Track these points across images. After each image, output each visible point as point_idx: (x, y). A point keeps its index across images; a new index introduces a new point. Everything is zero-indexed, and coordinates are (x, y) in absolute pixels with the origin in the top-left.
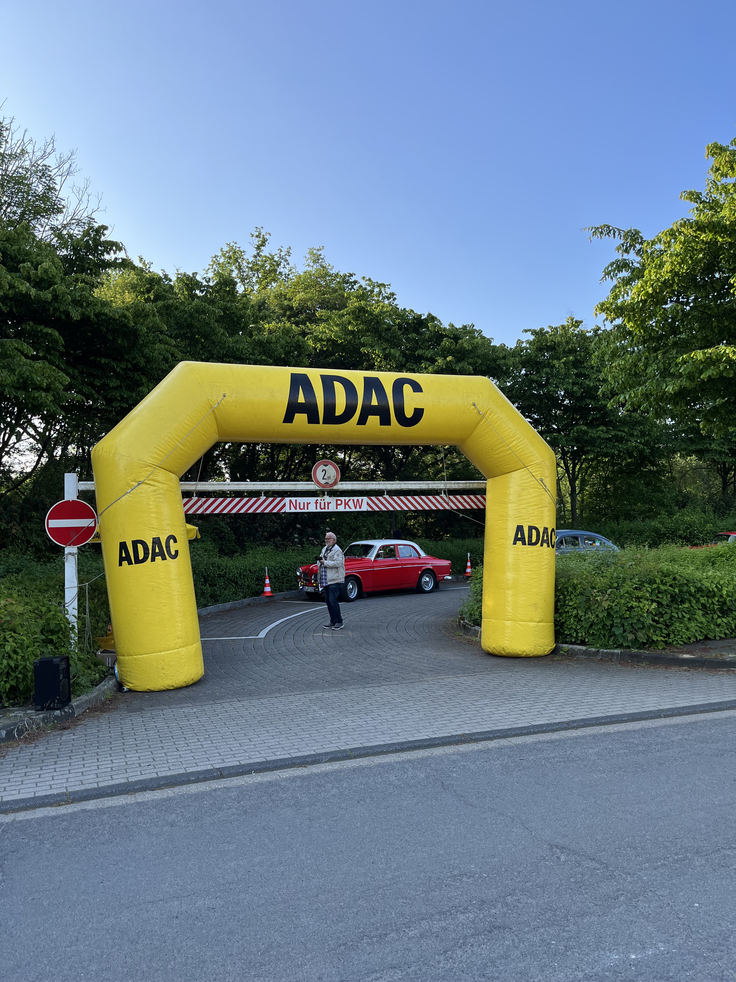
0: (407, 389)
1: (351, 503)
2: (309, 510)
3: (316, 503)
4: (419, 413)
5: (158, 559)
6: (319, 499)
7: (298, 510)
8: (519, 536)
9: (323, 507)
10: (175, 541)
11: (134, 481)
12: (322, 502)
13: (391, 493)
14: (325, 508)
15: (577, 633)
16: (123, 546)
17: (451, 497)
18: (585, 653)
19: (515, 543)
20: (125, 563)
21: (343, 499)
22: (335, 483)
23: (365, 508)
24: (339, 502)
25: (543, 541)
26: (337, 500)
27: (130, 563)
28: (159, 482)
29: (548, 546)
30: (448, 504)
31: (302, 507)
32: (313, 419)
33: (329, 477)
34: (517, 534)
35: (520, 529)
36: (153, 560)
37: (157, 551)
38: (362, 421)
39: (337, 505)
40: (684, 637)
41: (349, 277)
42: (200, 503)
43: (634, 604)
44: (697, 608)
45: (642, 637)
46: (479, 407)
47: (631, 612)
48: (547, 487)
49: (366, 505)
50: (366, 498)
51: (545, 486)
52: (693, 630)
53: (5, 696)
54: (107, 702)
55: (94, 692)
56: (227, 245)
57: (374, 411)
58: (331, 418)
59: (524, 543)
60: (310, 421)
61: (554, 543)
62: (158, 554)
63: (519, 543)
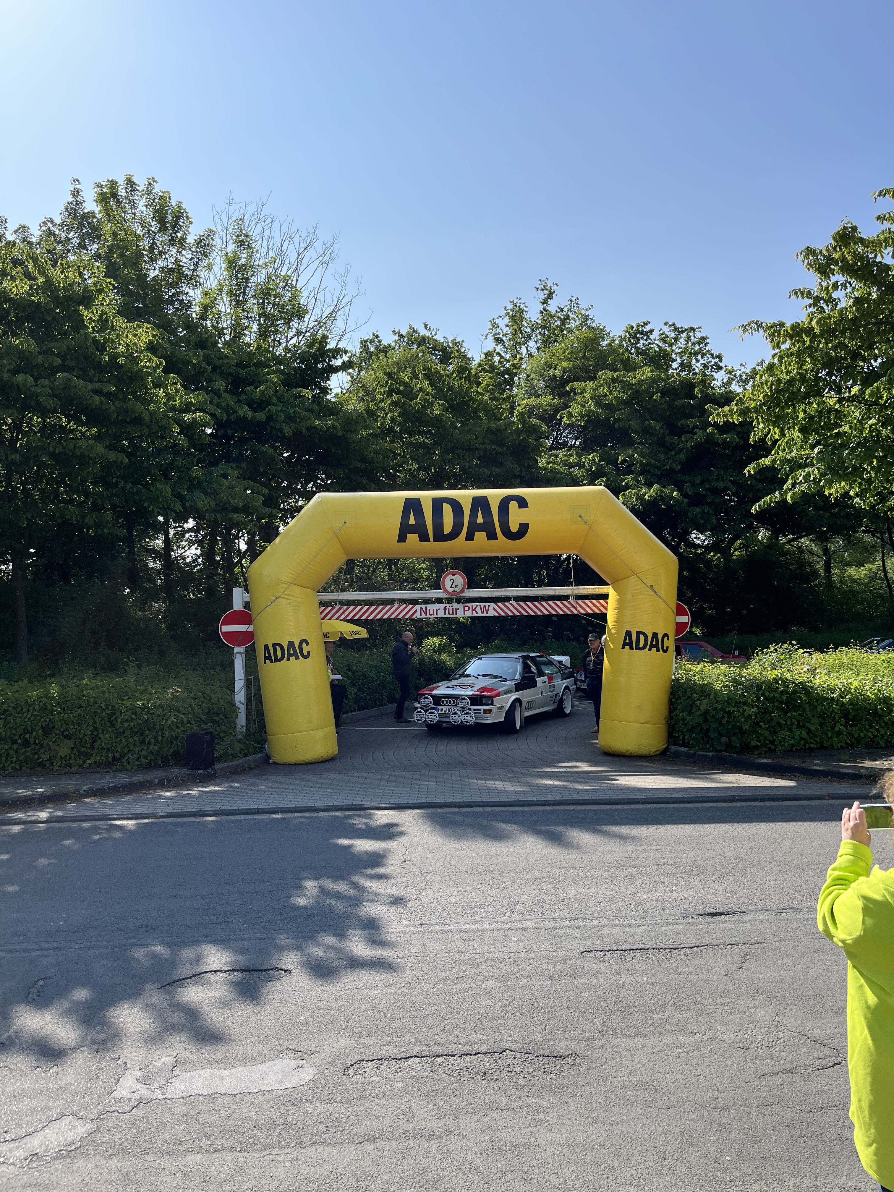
0: (513, 505)
1: (478, 609)
2: (438, 616)
3: (445, 609)
4: (524, 528)
5: (292, 658)
6: (448, 605)
7: (429, 616)
8: (627, 641)
9: (451, 612)
10: (308, 644)
11: (273, 596)
12: (451, 609)
13: (518, 599)
14: (453, 614)
15: (684, 736)
16: (266, 647)
17: (580, 602)
18: (687, 754)
19: (623, 648)
20: (268, 661)
21: (470, 605)
22: (462, 591)
23: (492, 613)
24: (467, 608)
25: (652, 646)
26: (464, 607)
27: (271, 662)
28: (293, 596)
29: (658, 651)
30: (575, 608)
31: (431, 613)
32: (424, 538)
33: (457, 586)
34: (625, 640)
35: (628, 634)
36: (288, 659)
37: (292, 652)
38: (470, 537)
39: (465, 611)
40: (786, 744)
41: (642, 326)
42: (342, 610)
43: (733, 709)
44: (813, 716)
45: (736, 742)
46: (585, 519)
47: (728, 717)
48: (658, 593)
49: (492, 610)
50: (493, 604)
51: (656, 593)
52: (797, 737)
53: (170, 758)
54: (251, 769)
55: (241, 761)
56: (511, 302)
57: (480, 528)
58: (440, 536)
59: (631, 648)
60: (421, 540)
61: (668, 647)
62: (292, 655)
63: (627, 647)
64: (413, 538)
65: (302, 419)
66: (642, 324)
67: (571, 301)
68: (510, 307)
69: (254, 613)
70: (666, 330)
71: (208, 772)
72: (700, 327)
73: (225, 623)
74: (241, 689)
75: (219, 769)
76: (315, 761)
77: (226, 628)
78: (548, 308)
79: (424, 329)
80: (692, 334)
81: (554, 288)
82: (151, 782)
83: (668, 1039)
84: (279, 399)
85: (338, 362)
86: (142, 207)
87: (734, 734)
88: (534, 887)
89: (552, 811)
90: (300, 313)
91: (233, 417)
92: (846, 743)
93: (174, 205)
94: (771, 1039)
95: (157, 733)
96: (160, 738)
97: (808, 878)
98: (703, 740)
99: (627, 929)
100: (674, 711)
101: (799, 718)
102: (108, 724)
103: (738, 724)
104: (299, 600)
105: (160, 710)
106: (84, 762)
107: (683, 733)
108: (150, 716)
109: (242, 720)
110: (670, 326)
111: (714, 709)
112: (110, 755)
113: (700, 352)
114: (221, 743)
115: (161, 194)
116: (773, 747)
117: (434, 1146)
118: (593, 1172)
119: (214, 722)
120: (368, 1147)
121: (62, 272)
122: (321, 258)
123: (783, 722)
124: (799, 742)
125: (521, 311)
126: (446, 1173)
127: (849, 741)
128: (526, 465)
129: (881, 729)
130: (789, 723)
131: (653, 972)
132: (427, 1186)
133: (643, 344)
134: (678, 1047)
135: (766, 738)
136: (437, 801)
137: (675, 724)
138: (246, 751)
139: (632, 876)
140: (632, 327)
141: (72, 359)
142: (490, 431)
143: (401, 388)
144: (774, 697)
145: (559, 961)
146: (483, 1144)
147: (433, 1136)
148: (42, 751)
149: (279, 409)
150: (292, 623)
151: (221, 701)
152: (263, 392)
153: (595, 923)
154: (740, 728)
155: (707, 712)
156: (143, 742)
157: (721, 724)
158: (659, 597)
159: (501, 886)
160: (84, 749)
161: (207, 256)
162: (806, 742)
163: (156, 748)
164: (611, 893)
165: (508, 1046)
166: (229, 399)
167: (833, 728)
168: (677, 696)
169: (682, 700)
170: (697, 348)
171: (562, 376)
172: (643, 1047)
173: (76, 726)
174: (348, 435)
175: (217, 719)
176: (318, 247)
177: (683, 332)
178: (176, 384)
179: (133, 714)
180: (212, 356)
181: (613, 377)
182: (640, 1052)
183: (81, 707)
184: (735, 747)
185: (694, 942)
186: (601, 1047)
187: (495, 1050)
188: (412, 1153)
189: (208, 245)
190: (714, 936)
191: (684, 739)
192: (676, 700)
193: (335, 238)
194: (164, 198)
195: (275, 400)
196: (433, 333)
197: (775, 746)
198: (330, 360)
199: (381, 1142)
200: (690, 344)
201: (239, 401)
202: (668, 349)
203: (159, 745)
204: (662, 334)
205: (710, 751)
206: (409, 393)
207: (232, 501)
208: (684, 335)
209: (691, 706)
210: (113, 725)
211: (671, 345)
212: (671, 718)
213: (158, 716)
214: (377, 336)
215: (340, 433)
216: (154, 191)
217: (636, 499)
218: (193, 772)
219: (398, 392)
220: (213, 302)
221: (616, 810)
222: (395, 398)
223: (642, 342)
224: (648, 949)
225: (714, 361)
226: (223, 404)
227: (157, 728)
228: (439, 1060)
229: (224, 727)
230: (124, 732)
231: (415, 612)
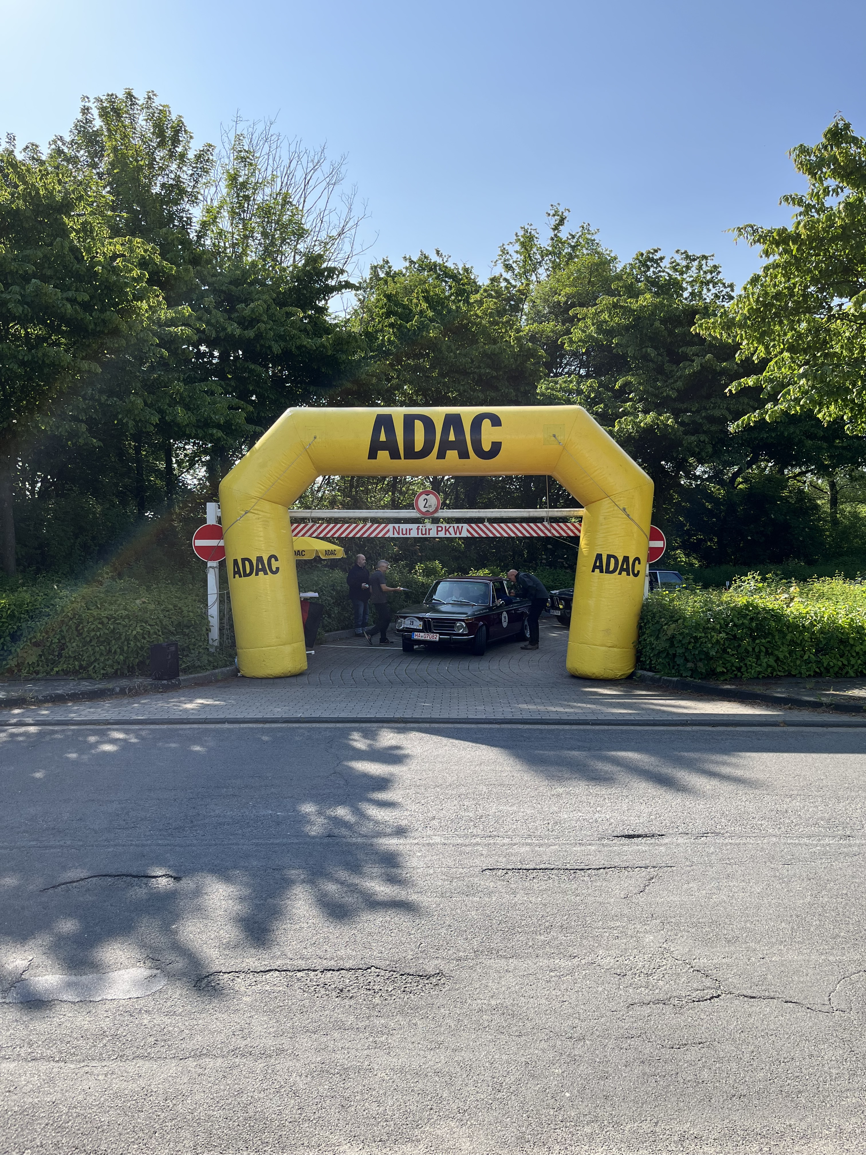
0: (486, 423)
1: (451, 530)
2: (411, 536)
3: (418, 529)
4: (496, 447)
5: (261, 573)
6: (421, 525)
7: (401, 536)
8: (598, 564)
9: (424, 533)
10: (276, 560)
11: (242, 510)
12: (424, 529)
13: (493, 521)
14: (426, 534)
15: (651, 661)
16: (236, 562)
17: (554, 525)
18: (652, 679)
19: (593, 571)
20: (237, 576)
21: (443, 525)
22: (436, 511)
23: (465, 534)
25: (622, 570)
26: (438, 527)
27: (240, 576)
28: (262, 511)
29: (628, 574)
30: (549, 531)
31: (404, 533)
32: (395, 455)
33: (430, 506)
34: (595, 563)
35: (599, 557)
36: (257, 574)
37: (260, 567)
38: (441, 455)
39: (438, 531)
40: (753, 672)
41: (653, 254)
42: (315, 528)
43: (700, 635)
44: (783, 644)
45: (702, 667)
46: (559, 438)
47: (695, 642)
48: (631, 516)
49: (465, 531)
50: (466, 525)
51: (628, 515)
52: (765, 665)
53: (136, 668)
54: (217, 681)
55: (208, 673)
56: (522, 228)
57: (452, 446)
58: (411, 453)
59: (601, 571)
60: (392, 458)
61: (638, 572)
62: (261, 570)
63: (597, 571)
64: (383, 455)
65: (292, 338)
66: (652, 251)
67: (583, 228)
68: (521, 233)
69: (225, 526)
70: (678, 258)
71: (172, 683)
72: (713, 255)
73: (199, 537)
74: (214, 603)
75: (184, 680)
76: (282, 675)
77: (199, 543)
78: (559, 234)
79: (436, 255)
80: (704, 262)
81: (566, 214)
82: (113, 690)
83: (543, 962)
84: (271, 317)
85: (332, 283)
86: (142, 122)
87: (701, 660)
88: (456, 802)
89: (498, 729)
90: (301, 233)
91: (222, 334)
92: (815, 672)
93: (174, 119)
94: (652, 967)
95: (123, 643)
96: (126, 648)
97: (739, 803)
98: (669, 665)
99: (537, 848)
100: (642, 635)
101: (767, 645)
102: (76, 633)
103: (705, 649)
104: (268, 515)
105: (126, 620)
106: (52, 669)
107: (650, 658)
108: (116, 626)
109: (215, 634)
110: (682, 254)
111: (681, 634)
112: (76, 663)
113: (711, 281)
114: (190, 655)
115: (161, 108)
116: (739, 674)
117: (260, 1065)
118: (418, 1102)
119: (185, 634)
120: (191, 1063)
121: (41, 179)
122: (328, 180)
123: (750, 649)
124: (766, 670)
125: (531, 238)
126: (262, 1095)
127: (817, 670)
128: (522, 389)
129: (851, 659)
130: (757, 650)
131: (550, 893)
132: (236, 1109)
133: (654, 272)
134: (551, 971)
135: (733, 665)
136: (386, 716)
137: (642, 649)
138: (215, 664)
139: (559, 795)
140: (642, 255)
141: (49, 268)
142: (485, 354)
143: (400, 310)
144: (743, 623)
145: (457, 878)
146: (312, 1066)
147: (264, 1054)
148: (10, 657)
149: (269, 327)
150: (261, 539)
151: (191, 614)
152: (253, 310)
153: (507, 841)
154: (707, 654)
155: (673, 637)
156: (110, 651)
157: (687, 649)
158: (632, 520)
159: (423, 801)
160: (51, 657)
161: (207, 172)
162: (774, 669)
163: (121, 657)
164: (532, 811)
165: (374, 963)
166: (219, 316)
167: (802, 657)
168: (645, 621)
169: (650, 625)
170: (709, 277)
171: (566, 303)
172: (515, 969)
173: (44, 634)
174: (339, 355)
175: (187, 631)
176: (326, 167)
177: (694, 260)
178: (158, 296)
179: (99, 623)
180: (205, 273)
181: (613, 302)
182: (511, 974)
183: (49, 615)
184: (701, 673)
185: (602, 863)
186: (471, 968)
187: (361, 966)
188: (235, 1072)
189: (207, 161)
190: (625, 858)
191: (650, 663)
192: (645, 625)
193: (344, 158)
194: (164, 112)
195: (265, 318)
196: (445, 259)
197: (741, 672)
198: (326, 280)
199: (207, 1060)
200: (702, 273)
201: (230, 318)
202: (679, 278)
203: (125, 655)
204: (673, 262)
205: (675, 676)
206: (407, 315)
207: (213, 416)
208: (696, 263)
209: (659, 630)
210: (80, 634)
211: (682, 273)
212: (640, 642)
213: (125, 626)
214: (387, 262)
215: (330, 353)
216: (154, 105)
217: (633, 427)
218: (156, 682)
219: (395, 314)
220: (214, 221)
221: (563, 730)
222: (392, 320)
223: (652, 269)
224: (552, 869)
225: (725, 290)
226: (213, 321)
227: (123, 638)
228: (299, 974)
229: (193, 640)
230: (91, 641)
231: (388, 531)
